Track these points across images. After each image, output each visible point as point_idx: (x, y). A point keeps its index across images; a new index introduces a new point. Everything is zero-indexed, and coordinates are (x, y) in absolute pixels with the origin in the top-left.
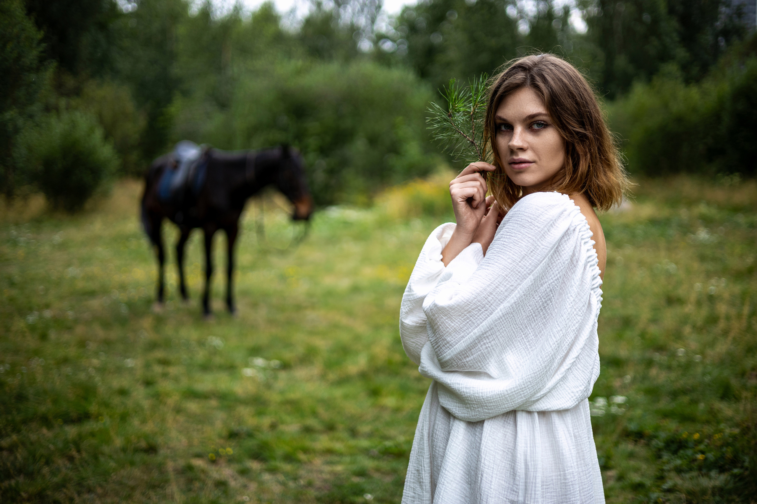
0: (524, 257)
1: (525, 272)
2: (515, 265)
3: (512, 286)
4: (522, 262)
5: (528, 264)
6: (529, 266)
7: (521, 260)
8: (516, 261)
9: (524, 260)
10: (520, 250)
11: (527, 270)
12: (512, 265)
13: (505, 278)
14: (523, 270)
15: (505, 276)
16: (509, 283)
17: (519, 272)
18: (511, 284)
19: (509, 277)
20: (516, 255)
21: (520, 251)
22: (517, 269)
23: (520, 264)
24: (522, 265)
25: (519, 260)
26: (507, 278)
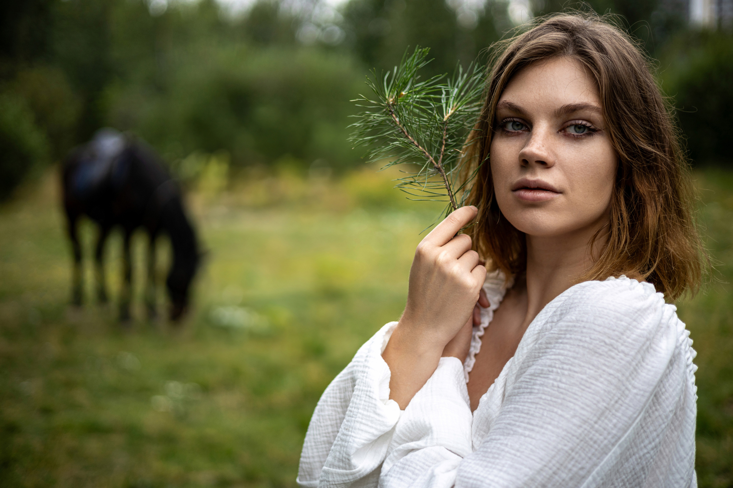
0: (603, 413)
1: (606, 442)
2: (588, 428)
3: (582, 468)
4: (600, 422)
5: (611, 425)
6: (612, 429)
7: (599, 419)
8: (589, 421)
9: (603, 418)
10: (594, 399)
11: (610, 437)
12: (582, 429)
13: (570, 455)
14: (601, 438)
15: (570, 452)
16: (577, 464)
17: (595, 442)
18: (580, 466)
19: (577, 453)
20: (588, 409)
21: (595, 402)
22: (591, 436)
23: (596, 426)
24: (601, 428)
25: (595, 419)
26: (573, 454)
